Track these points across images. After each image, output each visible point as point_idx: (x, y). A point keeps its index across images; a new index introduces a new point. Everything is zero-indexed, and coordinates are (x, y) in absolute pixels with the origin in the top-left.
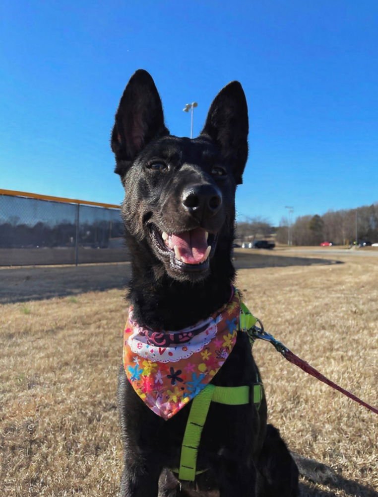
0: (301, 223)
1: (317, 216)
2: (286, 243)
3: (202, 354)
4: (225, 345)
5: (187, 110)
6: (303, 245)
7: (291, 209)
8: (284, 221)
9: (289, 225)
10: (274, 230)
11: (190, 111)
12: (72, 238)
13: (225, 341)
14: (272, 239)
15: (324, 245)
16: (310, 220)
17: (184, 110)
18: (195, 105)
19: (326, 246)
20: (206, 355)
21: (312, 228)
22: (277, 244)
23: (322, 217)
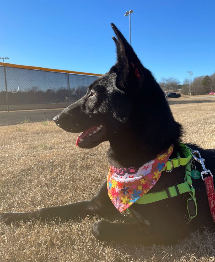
0: (197, 81)
1: (207, 76)
2: (188, 94)
3: (141, 181)
4: (154, 177)
5: (126, 16)
6: (198, 94)
7: (191, 73)
8: (186, 81)
9: (190, 83)
10: (180, 87)
11: (128, 15)
12: (67, 98)
13: (155, 175)
14: (179, 92)
15: (211, 94)
16: (203, 79)
17: (125, 15)
18: (132, 12)
19: (212, 94)
20: (143, 182)
21: (203, 84)
22: (182, 95)
23: (211, 77)
